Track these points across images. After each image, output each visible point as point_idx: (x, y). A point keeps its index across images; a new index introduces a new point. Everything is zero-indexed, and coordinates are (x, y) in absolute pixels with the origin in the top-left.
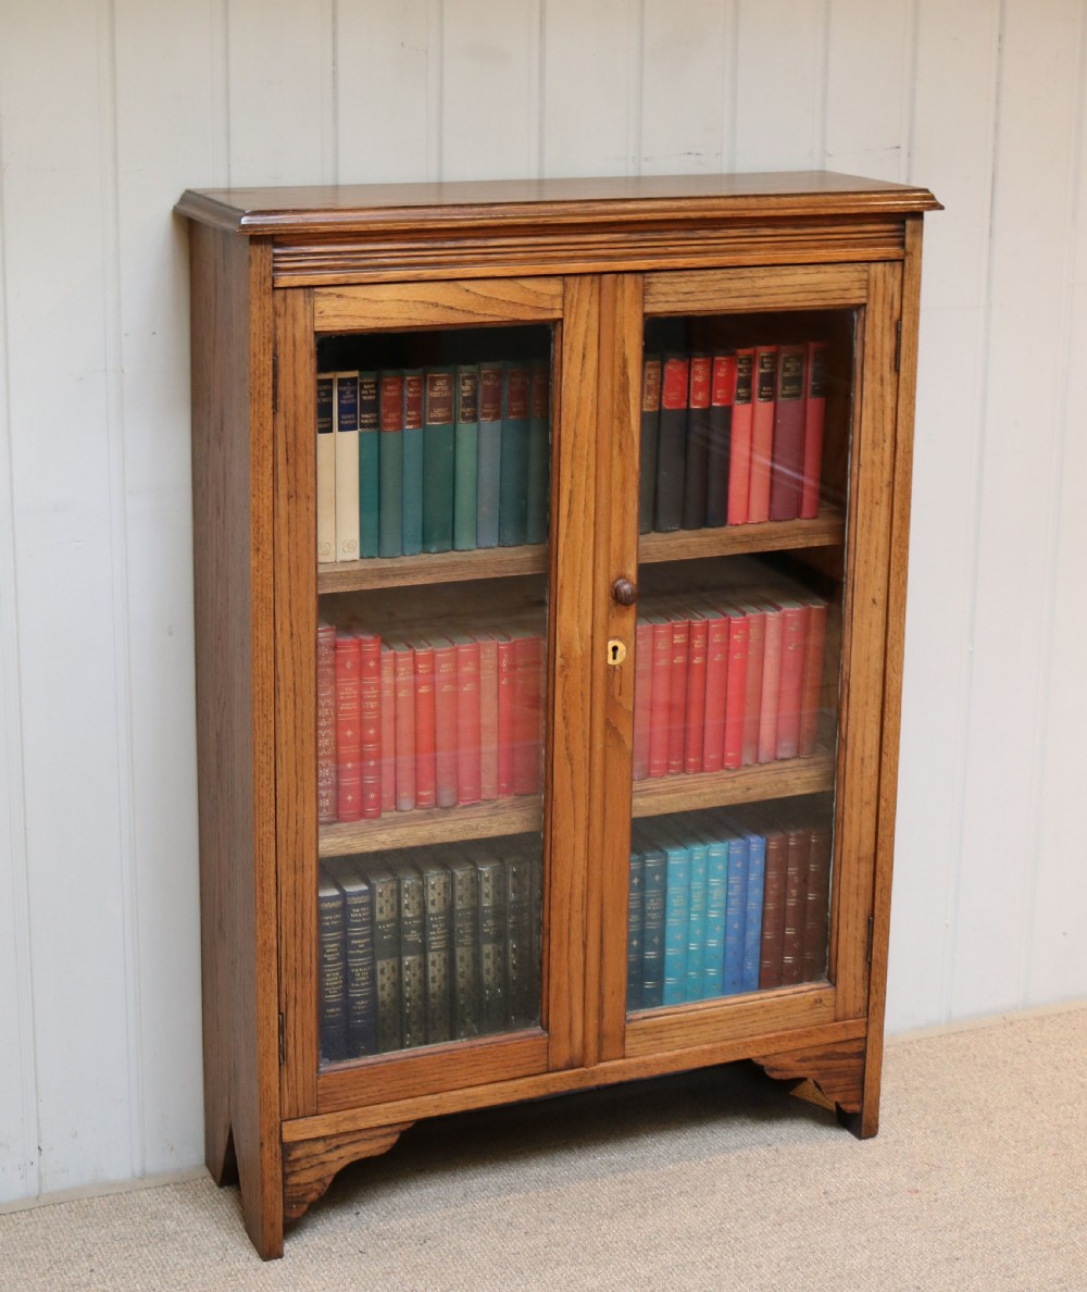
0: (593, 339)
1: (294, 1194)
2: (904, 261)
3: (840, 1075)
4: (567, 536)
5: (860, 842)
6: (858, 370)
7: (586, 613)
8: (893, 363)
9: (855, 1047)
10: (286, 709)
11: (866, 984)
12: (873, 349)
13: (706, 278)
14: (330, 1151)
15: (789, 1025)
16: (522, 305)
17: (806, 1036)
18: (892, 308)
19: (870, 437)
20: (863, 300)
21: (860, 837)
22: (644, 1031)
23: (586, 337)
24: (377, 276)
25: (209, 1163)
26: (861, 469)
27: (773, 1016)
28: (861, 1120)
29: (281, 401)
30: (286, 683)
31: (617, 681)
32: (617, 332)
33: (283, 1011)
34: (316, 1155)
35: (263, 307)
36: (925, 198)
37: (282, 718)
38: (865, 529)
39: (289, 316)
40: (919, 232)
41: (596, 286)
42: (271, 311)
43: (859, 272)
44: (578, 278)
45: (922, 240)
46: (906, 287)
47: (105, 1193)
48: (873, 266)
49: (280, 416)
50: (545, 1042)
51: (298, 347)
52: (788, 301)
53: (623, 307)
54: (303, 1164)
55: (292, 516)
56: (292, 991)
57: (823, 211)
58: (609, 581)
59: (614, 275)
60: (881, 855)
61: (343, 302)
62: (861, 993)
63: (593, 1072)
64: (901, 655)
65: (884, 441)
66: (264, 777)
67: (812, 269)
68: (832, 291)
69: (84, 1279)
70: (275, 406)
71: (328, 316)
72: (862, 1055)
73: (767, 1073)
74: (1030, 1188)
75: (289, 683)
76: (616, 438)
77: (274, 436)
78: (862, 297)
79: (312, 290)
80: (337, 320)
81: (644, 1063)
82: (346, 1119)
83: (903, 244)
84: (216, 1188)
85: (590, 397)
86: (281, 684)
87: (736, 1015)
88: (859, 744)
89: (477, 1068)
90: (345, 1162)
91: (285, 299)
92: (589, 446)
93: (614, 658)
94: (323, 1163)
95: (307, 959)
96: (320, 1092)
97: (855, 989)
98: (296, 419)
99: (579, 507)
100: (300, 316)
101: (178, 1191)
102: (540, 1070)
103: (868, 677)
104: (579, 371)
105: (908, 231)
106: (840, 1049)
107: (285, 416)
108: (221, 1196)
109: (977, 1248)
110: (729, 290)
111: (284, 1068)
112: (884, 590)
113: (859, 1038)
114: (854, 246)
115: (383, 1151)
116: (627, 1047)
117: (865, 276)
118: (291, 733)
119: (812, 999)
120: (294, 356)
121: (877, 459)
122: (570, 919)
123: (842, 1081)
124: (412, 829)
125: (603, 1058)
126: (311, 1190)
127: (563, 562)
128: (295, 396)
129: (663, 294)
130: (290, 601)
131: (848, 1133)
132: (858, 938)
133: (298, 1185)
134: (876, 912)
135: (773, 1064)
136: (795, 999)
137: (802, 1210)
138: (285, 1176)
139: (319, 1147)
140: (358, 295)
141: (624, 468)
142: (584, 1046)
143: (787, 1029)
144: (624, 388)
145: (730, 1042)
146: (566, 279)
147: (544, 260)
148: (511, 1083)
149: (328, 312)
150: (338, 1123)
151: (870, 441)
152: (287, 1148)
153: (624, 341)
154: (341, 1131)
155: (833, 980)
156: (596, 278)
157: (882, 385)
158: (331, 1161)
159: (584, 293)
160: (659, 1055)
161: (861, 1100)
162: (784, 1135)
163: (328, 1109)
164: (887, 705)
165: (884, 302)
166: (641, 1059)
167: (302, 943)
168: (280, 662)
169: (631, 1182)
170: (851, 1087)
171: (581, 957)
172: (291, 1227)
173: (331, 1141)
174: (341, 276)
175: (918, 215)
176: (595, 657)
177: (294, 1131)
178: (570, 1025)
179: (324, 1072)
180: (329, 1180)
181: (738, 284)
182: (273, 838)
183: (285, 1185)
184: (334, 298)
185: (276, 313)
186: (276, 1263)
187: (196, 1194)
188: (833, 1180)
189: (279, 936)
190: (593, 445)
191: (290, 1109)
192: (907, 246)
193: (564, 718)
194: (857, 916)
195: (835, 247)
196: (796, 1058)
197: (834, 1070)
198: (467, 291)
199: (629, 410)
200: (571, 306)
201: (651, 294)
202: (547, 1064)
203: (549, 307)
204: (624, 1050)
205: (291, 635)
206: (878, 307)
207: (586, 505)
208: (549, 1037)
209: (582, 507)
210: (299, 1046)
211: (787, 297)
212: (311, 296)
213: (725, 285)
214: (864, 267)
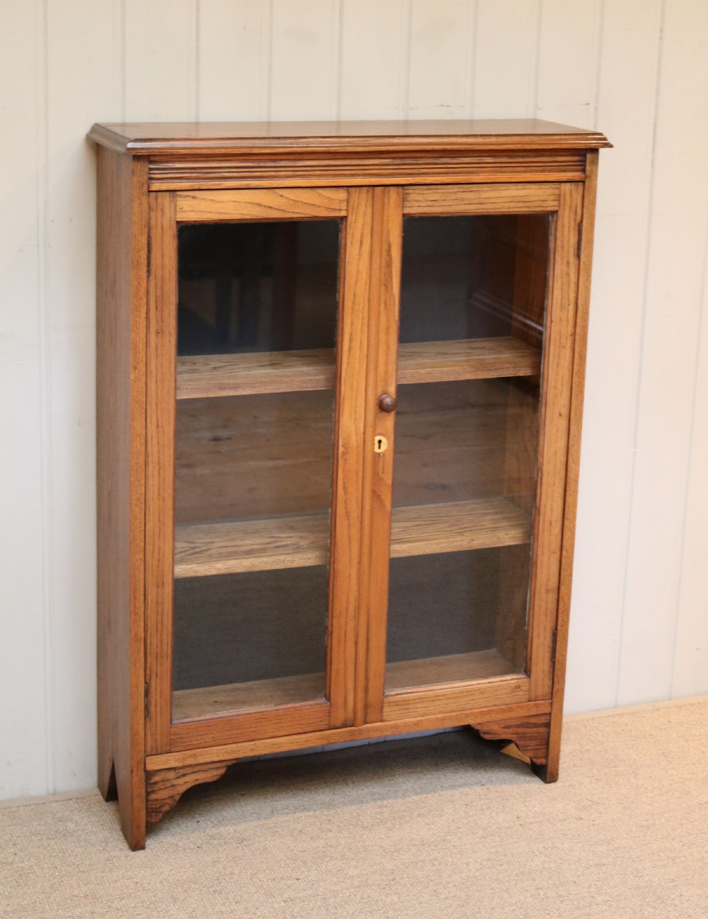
0: (367, 231)
1: (154, 806)
2: (585, 182)
3: (531, 738)
4: (348, 364)
5: (549, 579)
6: (552, 256)
7: (360, 417)
8: (576, 252)
9: (542, 720)
10: (153, 476)
11: (551, 677)
12: (562, 241)
13: (447, 191)
14: (179, 777)
15: (497, 703)
16: (319, 206)
17: (509, 711)
18: (576, 214)
19: (559, 302)
20: (556, 208)
21: (549, 576)
22: (397, 703)
23: (363, 229)
24: (220, 185)
25: (100, 786)
26: (553, 324)
27: (486, 696)
28: (546, 769)
29: (153, 267)
30: (153, 459)
31: (381, 464)
32: (385, 226)
33: (148, 681)
34: (168, 780)
35: (140, 204)
36: (600, 139)
37: (150, 482)
38: (555, 365)
39: (159, 210)
40: (595, 162)
41: (370, 195)
42: (147, 206)
43: (553, 188)
44: (358, 189)
45: (597, 168)
46: (586, 200)
47: (28, 804)
48: (563, 185)
49: (152, 277)
50: (328, 708)
51: (165, 231)
52: (503, 208)
53: (389, 209)
54: (160, 786)
55: (159, 345)
56: (154, 668)
57: (528, 147)
58: (376, 395)
59: (383, 188)
60: (562, 588)
61: (196, 202)
62: (548, 682)
63: (360, 730)
64: (578, 451)
65: (569, 305)
66: (138, 521)
67: (520, 186)
68: (534, 201)
69: (10, 860)
70: (149, 271)
71: (186, 211)
72: (548, 725)
73: (482, 735)
74: (660, 819)
75: (156, 459)
76: (383, 298)
77: (148, 292)
78: (555, 206)
79: (174, 193)
80: (192, 214)
81: (396, 725)
82: (189, 756)
83: (584, 171)
84: (104, 802)
85: (366, 270)
86: (150, 460)
87: (460, 695)
88: (548, 511)
89: (281, 725)
90: (189, 786)
91: (156, 199)
92: (364, 303)
93: (379, 448)
94: (173, 786)
95: (165, 647)
96: (173, 737)
97: (543, 680)
98: (163, 281)
99: (356, 346)
100: (167, 210)
101: (77, 803)
102: (324, 727)
103: (555, 466)
104: (358, 252)
105: (588, 161)
106: (533, 720)
107: (155, 278)
108: (107, 808)
109: (618, 858)
110: (462, 199)
111: (147, 719)
112: (567, 407)
113: (546, 714)
114: (550, 171)
115: (215, 779)
116: (385, 714)
117: (557, 192)
118: (156, 493)
119: (513, 686)
120: (162, 238)
121: (564, 317)
122: (346, 625)
123: (533, 743)
124: (239, 560)
125: (368, 720)
126: (165, 804)
127: (345, 383)
128: (163, 266)
129: (417, 201)
130: (157, 403)
131: (538, 779)
132: (546, 645)
133: (156, 800)
134: (559, 628)
135: (486, 729)
136: (502, 685)
137: (500, 829)
138: (148, 794)
139: (171, 775)
140: (205, 197)
141: (388, 320)
142: (355, 713)
143: (496, 706)
144: (389, 265)
145: (456, 713)
146: (350, 189)
147: (335, 176)
148: (304, 736)
149: (186, 208)
150: (184, 759)
151: (559, 305)
152: (149, 774)
153: (389, 232)
154: (186, 764)
155: (527, 672)
156: (371, 189)
157: (568, 266)
158: (179, 785)
159: (362, 199)
160: (406, 720)
161: (546, 757)
162: (493, 779)
163: (178, 749)
164: (568, 485)
165: (570, 210)
166: (394, 722)
167: (161, 635)
168: (149, 444)
169: (386, 806)
170: (539, 747)
171: (353, 651)
172: (152, 828)
173: (180, 771)
174: (196, 184)
175: (595, 151)
176: (366, 446)
177: (154, 763)
178: (345, 698)
179: (175, 724)
180: (177, 798)
181: (470, 196)
182: (142, 563)
183: (147, 800)
184: (190, 199)
185: (150, 208)
186: (140, 853)
187: (90, 806)
188: (524, 809)
189: (145, 630)
190: (367, 303)
191: (152, 748)
192: (587, 172)
193: (344, 488)
194: (545, 630)
195: (536, 171)
196: (502, 726)
197: (528, 735)
198: (281, 196)
199: (392, 281)
200: (353, 208)
201: (408, 201)
202: (329, 724)
203: (338, 208)
204: (382, 716)
205: (158, 426)
206: (567, 213)
207: (361, 344)
208: (331, 706)
209: (358, 345)
210: (159, 706)
211: (502, 204)
212: (174, 197)
213: (460, 196)
214: (557, 185)
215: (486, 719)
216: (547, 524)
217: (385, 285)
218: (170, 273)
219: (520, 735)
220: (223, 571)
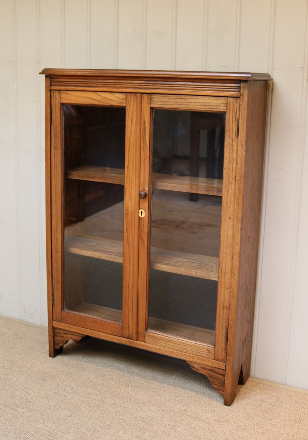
0: (135, 114)
2: (240, 98)
3: (216, 379)
4: (127, 173)
5: (224, 301)
7: (133, 199)
8: (236, 134)
9: (221, 372)
10: (54, 206)
11: (226, 351)
12: (229, 128)
13: (170, 97)
14: (64, 334)
16: (114, 101)
17: (203, 360)
18: (236, 114)
19: (228, 159)
20: (225, 110)
21: (224, 300)
22: (151, 337)
23: (133, 113)
27: (193, 349)
29: (53, 121)
31: (142, 223)
32: (142, 112)
33: (53, 290)
35: (47, 95)
38: (226, 191)
39: (55, 98)
41: (135, 97)
43: (223, 100)
44: (130, 94)
46: (240, 107)
48: (229, 98)
51: (57, 106)
52: (197, 108)
53: (144, 104)
54: (58, 334)
55: (55, 154)
56: (55, 286)
59: (141, 94)
61: (68, 95)
62: (224, 354)
63: (134, 343)
65: (233, 161)
67: (206, 98)
68: (214, 106)
70: (51, 122)
72: (224, 375)
73: (191, 367)
76: (142, 145)
77: (51, 131)
78: (224, 109)
79: (60, 91)
80: (66, 100)
82: (68, 327)
83: (240, 91)
85: (134, 132)
87: (180, 344)
88: (224, 266)
89: (102, 327)
91: (54, 93)
92: (134, 147)
93: (141, 215)
94: (63, 336)
95: (59, 278)
96: (62, 316)
97: (222, 352)
98: (56, 127)
99: (131, 166)
100: (57, 98)
102: (119, 335)
103: (227, 244)
104: (131, 123)
105: (241, 87)
106: (217, 370)
107: (54, 125)
110: (178, 102)
111: (53, 305)
112: (233, 214)
113: (222, 369)
114: (222, 91)
115: (78, 340)
116: (146, 339)
117: (225, 102)
118: (55, 214)
119: (207, 349)
120: (56, 109)
121: (230, 167)
122: (128, 293)
123: (217, 381)
125: (138, 339)
126: (60, 343)
127: (126, 182)
128: (56, 121)
129: (156, 101)
130: (55, 177)
132: (223, 334)
133: (57, 340)
134: (229, 328)
135: (192, 365)
136: (200, 347)
138: (54, 336)
139: (62, 332)
140: (71, 94)
141: (144, 156)
142: (132, 334)
143: (198, 356)
144: (145, 130)
145: (178, 352)
146: (127, 94)
147: (120, 88)
148: (111, 336)
149: (64, 98)
150: (66, 327)
151: (228, 161)
152: (54, 328)
153: (144, 115)
154: (67, 329)
155: (214, 345)
156: (135, 94)
157: (232, 141)
158: (65, 337)
159: (131, 98)
160: (155, 346)
161: (224, 391)
163: (64, 322)
165: (233, 112)
166: (149, 345)
167: (58, 273)
170: (220, 385)
171: (132, 306)
174: (66, 88)
175: (245, 81)
177: (55, 324)
178: (129, 325)
180: (65, 342)
181: (181, 101)
183: (54, 339)
184: (65, 94)
186: (51, 358)
190: (135, 147)
191: (55, 318)
193: (127, 230)
194: (222, 327)
195: (214, 91)
196: (201, 367)
197: (214, 376)
198: (99, 95)
199: (146, 137)
200: (128, 103)
201: (152, 101)
202: (122, 335)
203: (122, 102)
204: (145, 340)
205: (55, 186)
206: (231, 113)
207: (133, 165)
208: (122, 327)
209: (132, 165)
210: (57, 302)
211: (197, 106)
212: (60, 93)
213: (176, 100)
214: (225, 98)
215: (191, 360)
216: (223, 273)
217: (143, 139)
218: (59, 124)
219: (210, 375)
220: (90, 256)
